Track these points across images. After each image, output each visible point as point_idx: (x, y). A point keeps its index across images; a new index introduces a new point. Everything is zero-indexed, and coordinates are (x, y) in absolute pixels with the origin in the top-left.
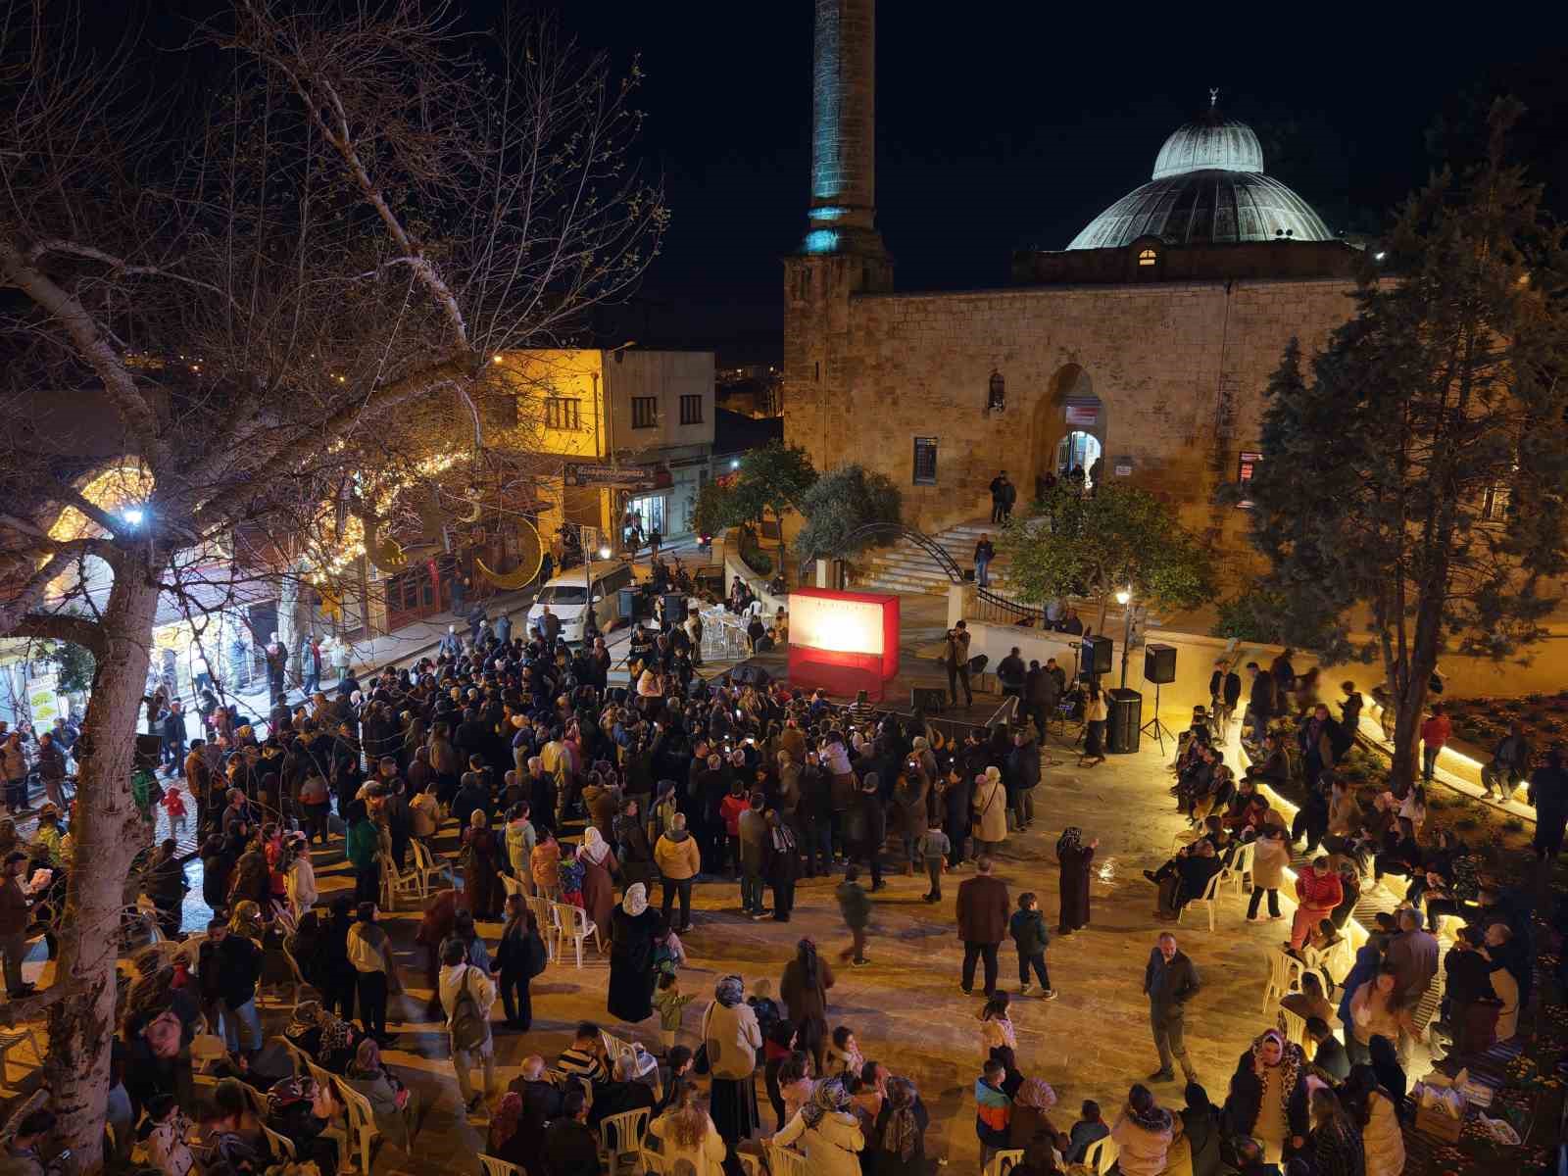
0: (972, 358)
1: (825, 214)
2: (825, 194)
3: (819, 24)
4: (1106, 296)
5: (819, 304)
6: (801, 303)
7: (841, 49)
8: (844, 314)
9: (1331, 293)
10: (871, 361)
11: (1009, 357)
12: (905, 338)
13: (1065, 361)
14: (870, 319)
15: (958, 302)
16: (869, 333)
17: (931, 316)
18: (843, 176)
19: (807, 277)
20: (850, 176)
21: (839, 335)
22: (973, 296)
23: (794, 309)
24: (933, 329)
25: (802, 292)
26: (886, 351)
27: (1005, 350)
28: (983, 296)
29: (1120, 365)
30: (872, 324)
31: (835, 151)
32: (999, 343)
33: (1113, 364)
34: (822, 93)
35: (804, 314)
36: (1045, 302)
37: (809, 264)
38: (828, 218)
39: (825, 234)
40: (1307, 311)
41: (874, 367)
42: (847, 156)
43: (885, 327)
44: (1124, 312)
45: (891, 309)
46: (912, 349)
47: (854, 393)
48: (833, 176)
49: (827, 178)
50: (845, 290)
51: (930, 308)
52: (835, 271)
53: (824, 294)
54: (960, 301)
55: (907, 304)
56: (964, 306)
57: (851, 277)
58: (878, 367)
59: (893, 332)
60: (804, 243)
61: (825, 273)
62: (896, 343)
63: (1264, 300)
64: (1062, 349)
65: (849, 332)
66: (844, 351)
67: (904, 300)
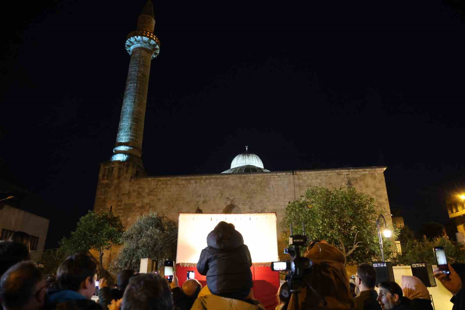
0: (188, 203)
1: (122, 148)
2: (123, 141)
3: (128, 87)
4: (244, 177)
5: (115, 182)
6: (106, 181)
7: (135, 96)
8: (126, 186)
9: (327, 176)
10: (140, 205)
11: (204, 202)
12: (156, 195)
13: (229, 203)
14: (139, 188)
15: (181, 180)
16: (139, 194)
17: (169, 186)
18: (131, 136)
19: (111, 171)
20: (134, 136)
21: (124, 194)
22: (188, 178)
23: (103, 184)
24: (170, 191)
25: (108, 176)
26: (146, 201)
27: (202, 199)
28: (193, 177)
29: (252, 204)
30: (140, 190)
31: (129, 126)
32: (200, 196)
33: (250, 203)
34: (126, 108)
35: (108, 186)
36: (219, 181)
37: (113, 166)
38: (123, 150)
39: (122, 155)
40: (320, 182)
41: (139, 207)
42: (134, 129)
43: (147, 190)
44: (252, 183)
45: (150, 183)
46: (159, 200)
47: (129, 219)
48: (128, 135)
49: (124, 135)
50: (129, 176)
51: (169, 182)
52: (125, 169)
53: (119, 177)
54: (182, 180)
55: (158, 181)
56: (183, 182)
57: (131, 171)
58: (142, 207)
59: (151, 193)
60: (111, 158)
61: (120, 169)
62: (152, 197)
63: (305, 178)
64: (228, 198)
65: (129, 193)
66: (126, 200)
67: (157, 179)
